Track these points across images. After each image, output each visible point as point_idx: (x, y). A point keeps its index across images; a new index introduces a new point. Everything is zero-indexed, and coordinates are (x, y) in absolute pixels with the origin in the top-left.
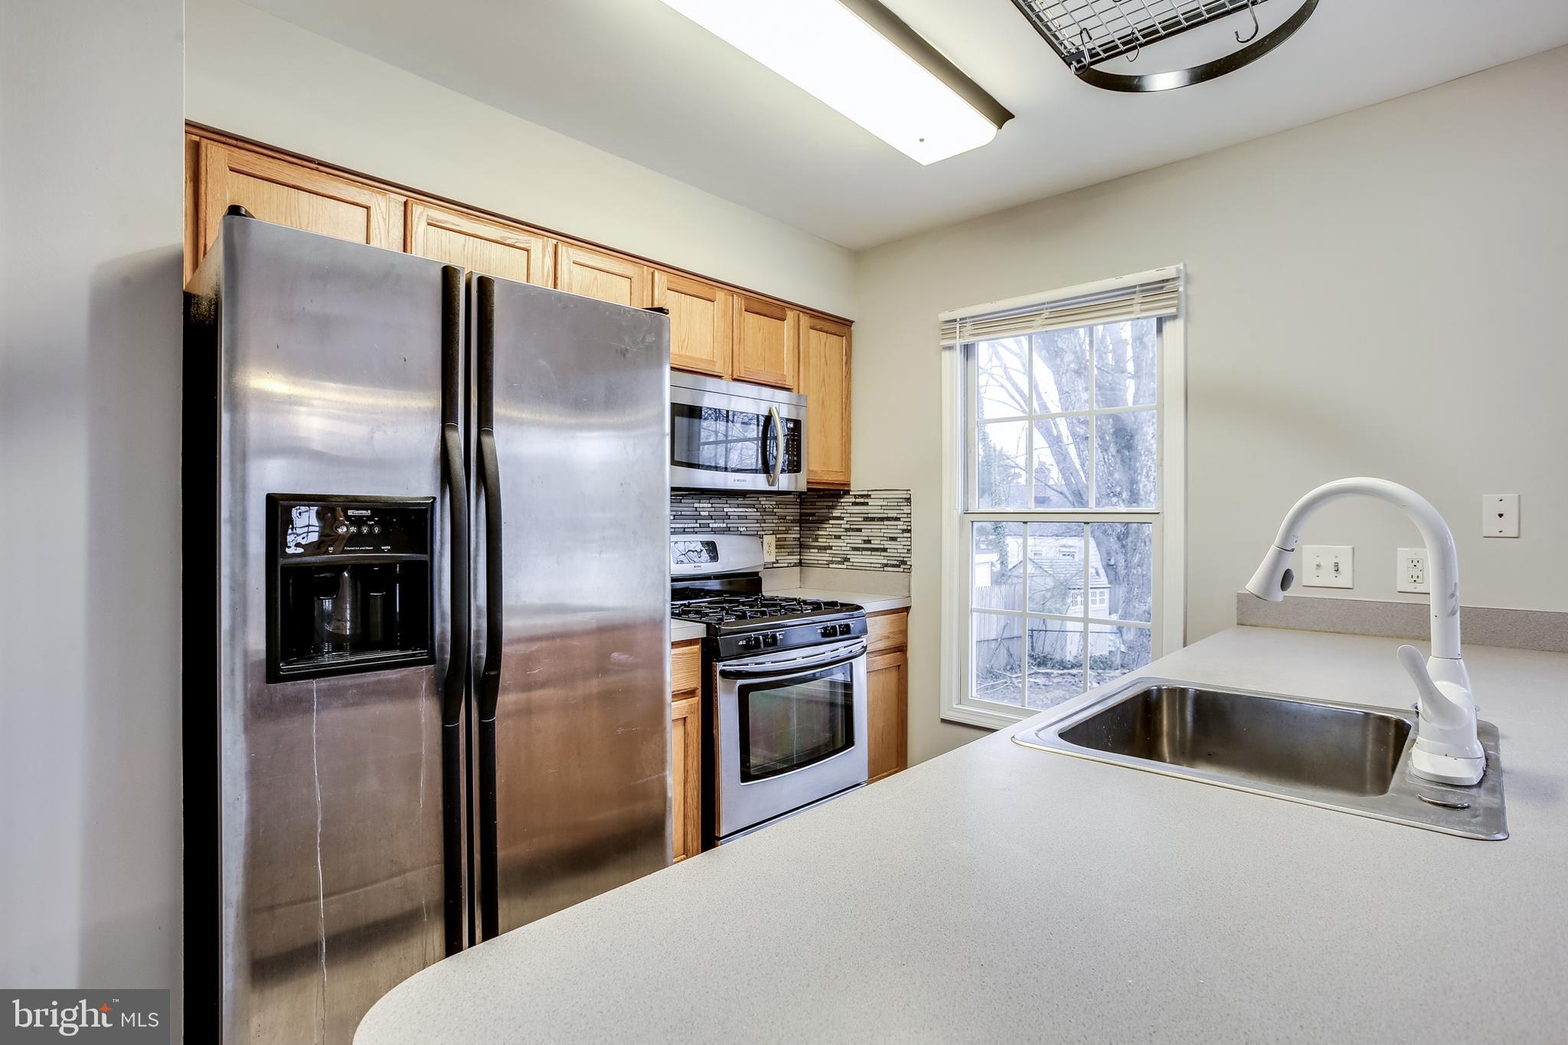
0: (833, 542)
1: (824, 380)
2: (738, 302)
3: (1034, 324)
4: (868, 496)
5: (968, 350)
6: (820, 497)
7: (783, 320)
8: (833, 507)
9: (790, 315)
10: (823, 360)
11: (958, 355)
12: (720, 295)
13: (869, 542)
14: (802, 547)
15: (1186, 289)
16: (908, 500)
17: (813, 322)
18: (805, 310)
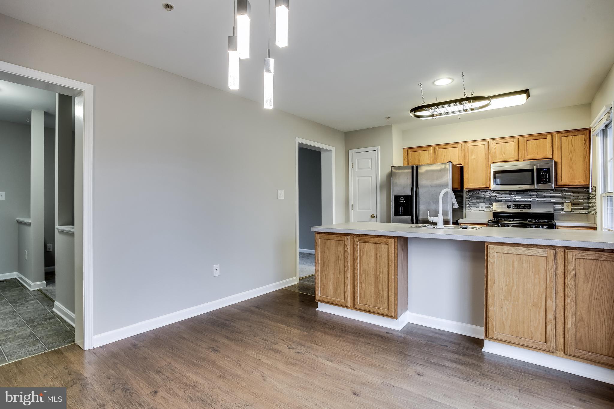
0: (590, 205)
1: (571, 152)
2: (524, 139)
7: (547, 138)
9: (551, 135)
12: (516, 140)
16: (596, 190)
17: (562, 135)
18: (558, 132)
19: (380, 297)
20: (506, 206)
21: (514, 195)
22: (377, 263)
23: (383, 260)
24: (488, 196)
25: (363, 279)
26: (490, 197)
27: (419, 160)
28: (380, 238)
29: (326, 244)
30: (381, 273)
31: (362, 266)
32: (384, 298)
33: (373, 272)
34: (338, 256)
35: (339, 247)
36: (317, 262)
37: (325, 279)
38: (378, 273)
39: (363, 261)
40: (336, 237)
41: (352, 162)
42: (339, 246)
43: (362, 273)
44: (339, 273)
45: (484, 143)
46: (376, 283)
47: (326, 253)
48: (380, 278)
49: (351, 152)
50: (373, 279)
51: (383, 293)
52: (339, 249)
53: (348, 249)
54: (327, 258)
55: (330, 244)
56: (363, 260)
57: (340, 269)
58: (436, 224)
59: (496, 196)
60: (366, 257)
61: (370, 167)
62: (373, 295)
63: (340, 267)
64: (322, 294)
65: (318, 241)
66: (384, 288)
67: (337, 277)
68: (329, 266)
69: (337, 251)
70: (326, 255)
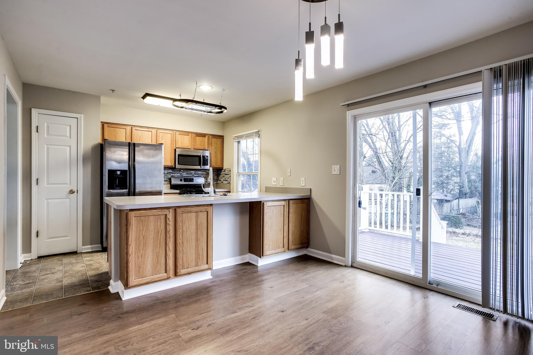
0: (221, 179)
1: (216, 148)
2: (194, 135)
3: (243, 138)
4: (225, 170)
5: (239, 142)
6: (219, 170)
7: (205, 137)
8: (221, 172)
9: (207, 136)
10: (216, 144)
11: (236, 143)
12: (190, 134)
13: (225, 179)
14: (217, 180)
15: (261, 133)
16: (230, 171)
17: (213, 137)
18: (211, 135)
19: (201, 257)
20: (179, 180)
21: (182, 172)
22: (197, 229)
23: (203, 225)
24: (166, 172)
25: (185, 246)
26: (167, 173)
27: (115, 136)
28: (200, 207)
29: (142, 221)
30: (201, 236)
31: (184, 234)
32: (203, 256)
33: (194, 237)
34: (158, 231)
35: (159, 222)
36: (131, 244)
37: (140, 260)
38: (199, 237)
39: (185, 230)
40: (156, 212)
41: (37, 125)
42: (159, 220)
43: (184, 241)
44: (159, 248)
45: (171, 132)
46: (197, 246)
47: (143, 230)
48: (200, 241)
49: (35, 112)
50: (194, 244)
51: (202, 253)
52: (159, 224)
53: (170, 221)
54: (144, 237)
55: (148, 220)
56: (185, 228)
57: (160, 243)
58: (208, 193)
59: (171, 173)
60: (188, 226)
61: (68, 135)
62: (194, 258)
63: (160, 242)
64: (136, 278)
65: (132, 220)
66: (203, 248)
67: (157, 253)
68: (146, 244)
69: (157, 225)
70: (142, 234)
